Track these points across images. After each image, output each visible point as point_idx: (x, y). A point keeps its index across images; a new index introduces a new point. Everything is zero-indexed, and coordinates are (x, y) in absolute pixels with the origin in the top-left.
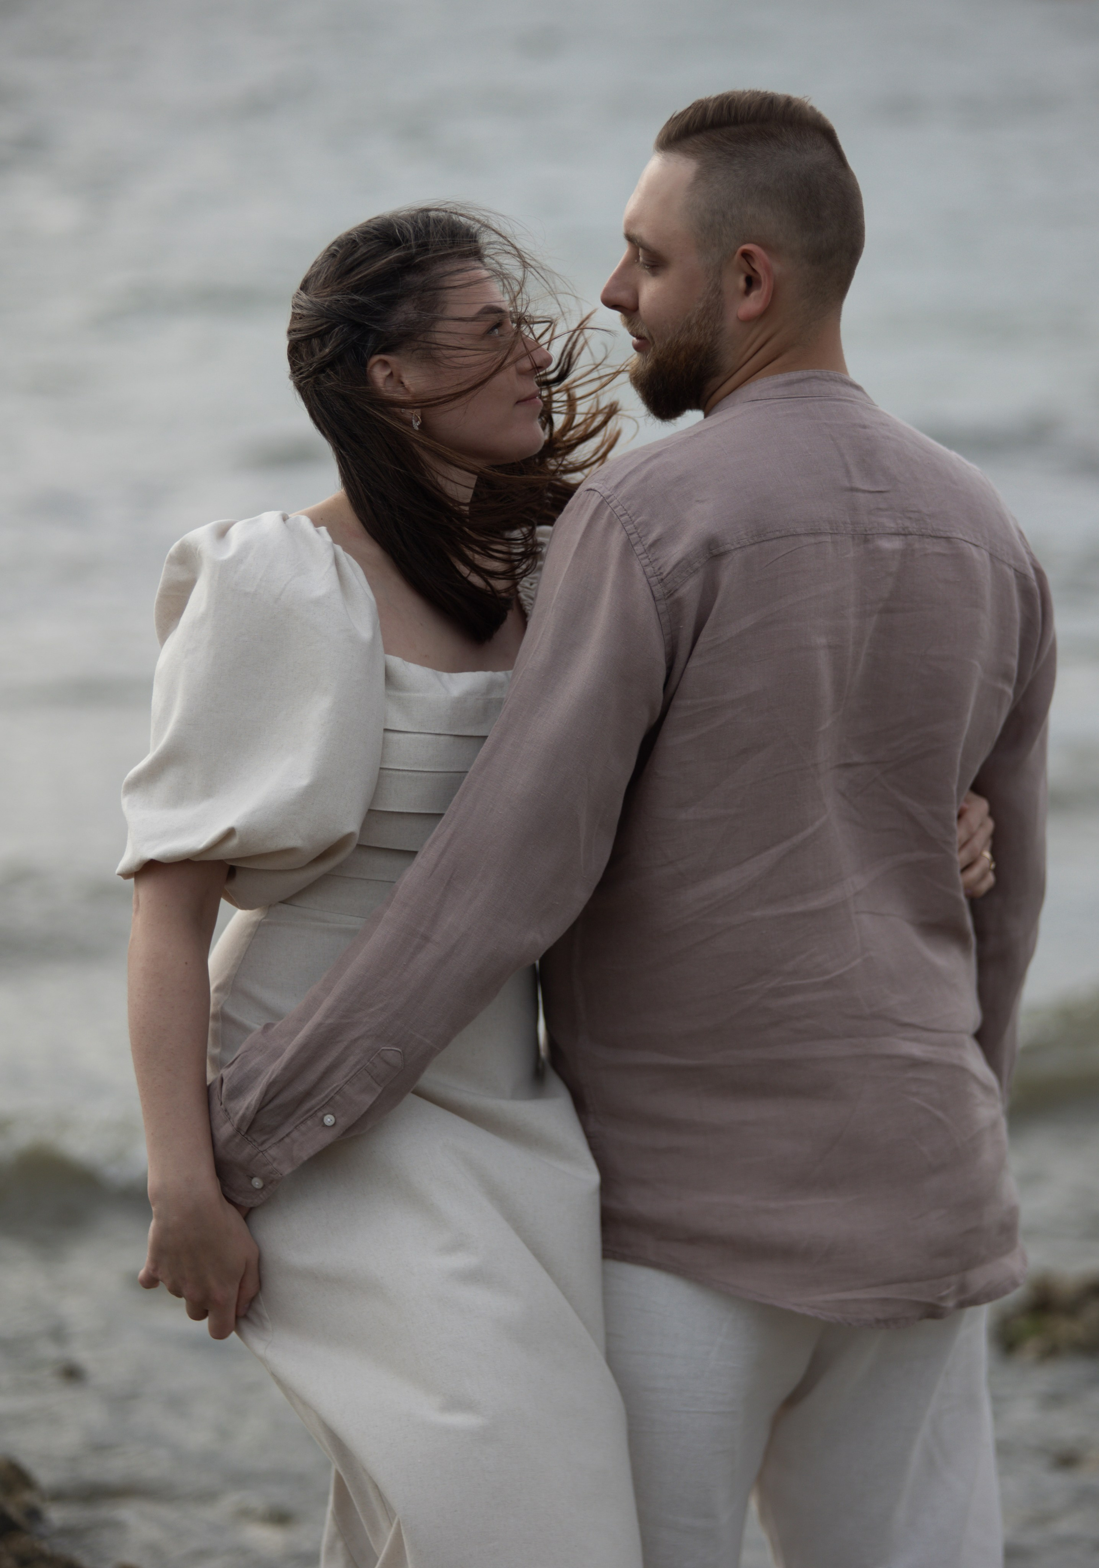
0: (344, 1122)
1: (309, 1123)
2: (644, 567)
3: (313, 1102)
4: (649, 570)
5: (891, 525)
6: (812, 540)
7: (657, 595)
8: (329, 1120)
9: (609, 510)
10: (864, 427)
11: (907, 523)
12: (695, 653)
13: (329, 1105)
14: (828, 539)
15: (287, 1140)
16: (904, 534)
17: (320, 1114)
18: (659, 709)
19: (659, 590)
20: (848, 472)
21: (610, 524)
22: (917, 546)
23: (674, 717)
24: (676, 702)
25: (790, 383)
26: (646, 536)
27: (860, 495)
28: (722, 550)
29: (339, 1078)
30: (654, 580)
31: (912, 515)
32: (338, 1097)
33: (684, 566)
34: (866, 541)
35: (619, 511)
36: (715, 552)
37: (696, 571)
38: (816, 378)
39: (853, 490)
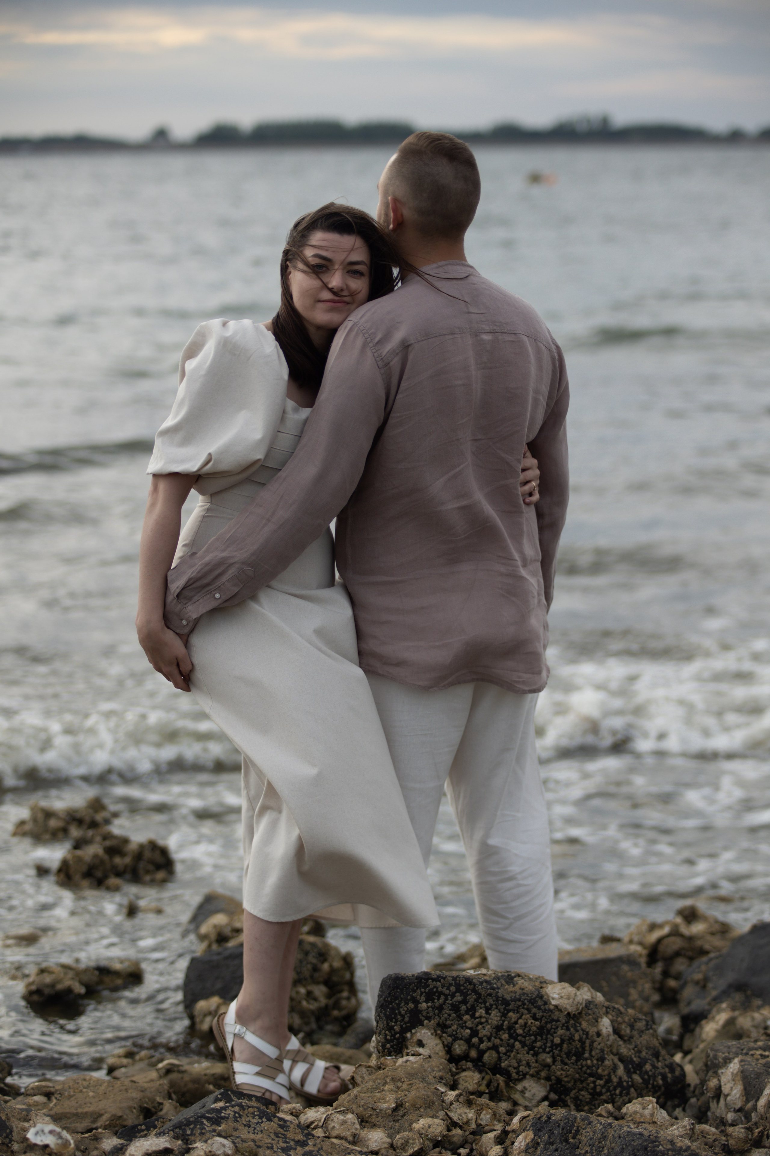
0: (224, 598)
1: (208, 596)
2: (373, 353)
3: (211, 587)
4: (376, 354)
5: (487, 328)
6: (451, 337)
7: (380, 366)
8: (217, 596)
9: (357, 328)
10: (474, 284)
11: (495, 328)
12: (399, 392)
13: (218, 589)
14: (458, 336)
15: (197, 603)
16: (493, 332)
17: (214, 593)
18: (382, 418)
19: (380, 364)
20: (466, 305)
21: (357, 334)
22: (500, 338)
23: (391, 422)
24: (392, 415)
25: (439, 267)
26: (374, 339)
27: (473, 315)
28: (409, 343)
29: (224, 579)
30: (378, 359)
31: (497, 324)
32: (222, 587)
33: (393, 352)
34: (476, 336)
35: (362, 328)
36: (406, 344)
37: (397, 354)
38: (450, 264)
39: (469, 313)
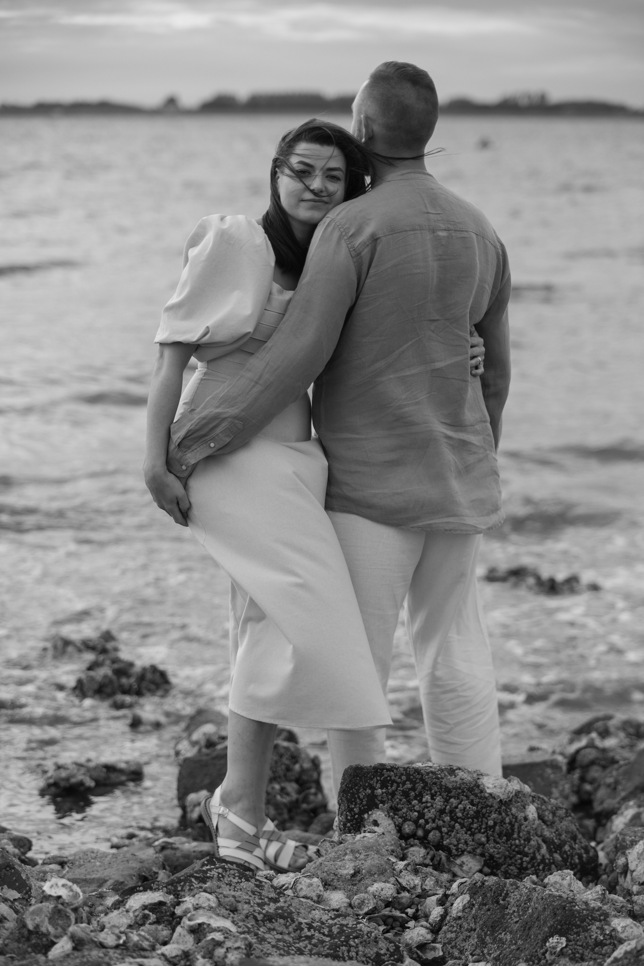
0: (218, 446)
1: (204, 445)
2: (348, 244)
3: (207, 438)
4: (349, 246)
5: (443, 226)
6: (412, 232)
7: (353, 255)
8: (212, 445)
9: (334, 223)
10: (432, 189)
11: (449, 226)
12: (368, 277)
13: (213, 439)
14: (419, 232)
15: (195, 451)
16: (448, 230)
17: (209, 442)
18: (354, 299)
19: (353, 253)
20: (426, 206)
21: (334, 228)
22: (454, 234)
23: (360, 302)
24: (361, 296)
25: (403, 175)
26: (348, 233)
27: (431, 215)
28: (378, 237)
29: (218, 431)
30: (351, 249)
31: (451, 223)
32: (216, 437)
33: (364, 244)
34: (434, 232)
35: (338, 224)
36: (375, 238)
37: (368, 245)
38: (412, 172)
39: (428, 213)
